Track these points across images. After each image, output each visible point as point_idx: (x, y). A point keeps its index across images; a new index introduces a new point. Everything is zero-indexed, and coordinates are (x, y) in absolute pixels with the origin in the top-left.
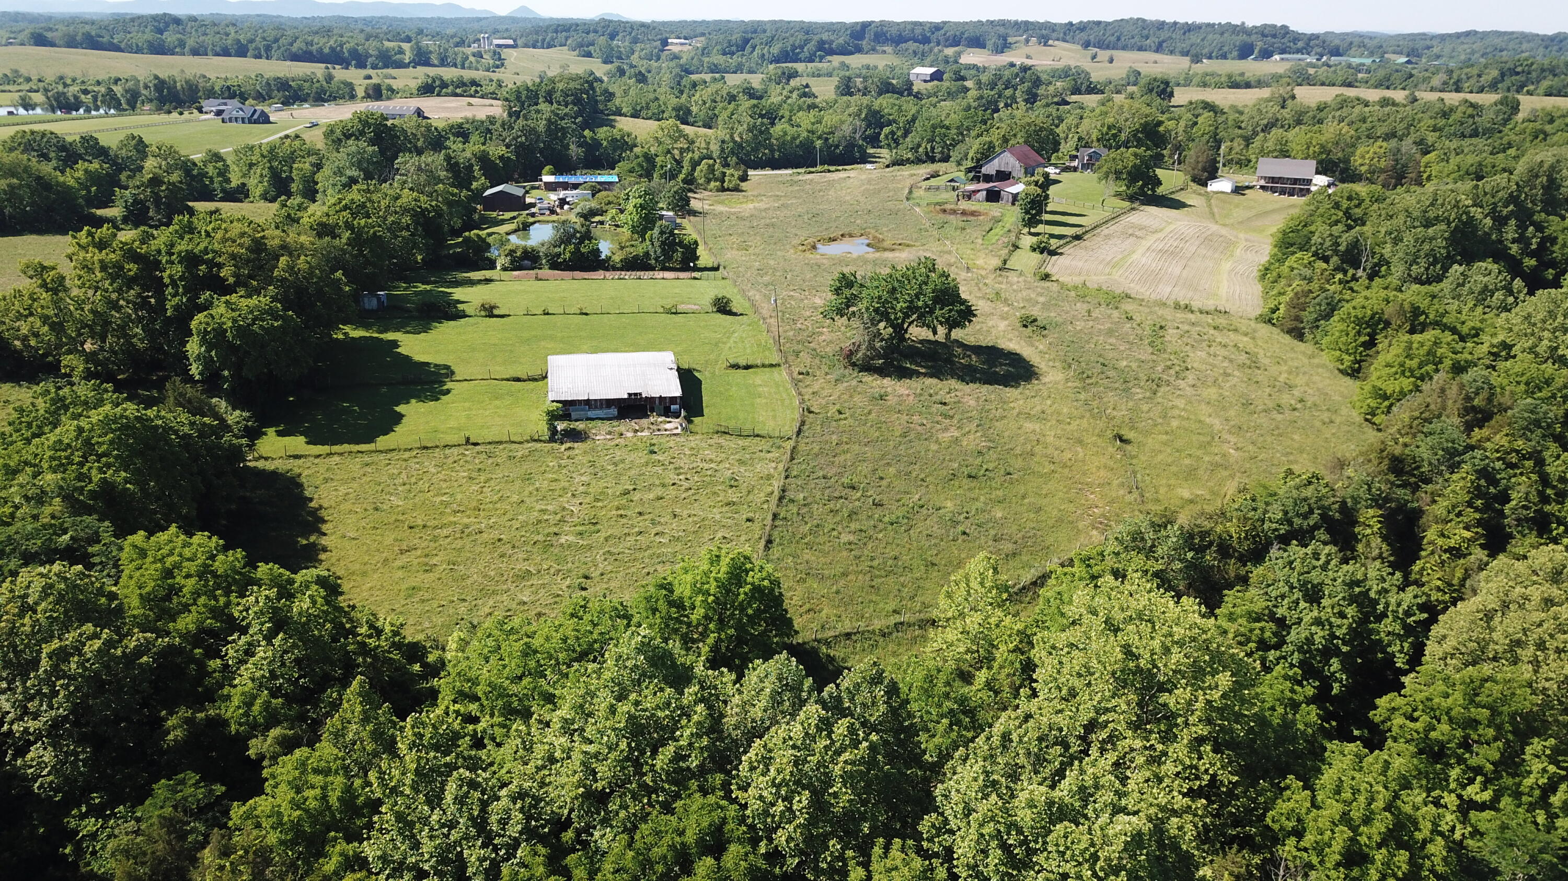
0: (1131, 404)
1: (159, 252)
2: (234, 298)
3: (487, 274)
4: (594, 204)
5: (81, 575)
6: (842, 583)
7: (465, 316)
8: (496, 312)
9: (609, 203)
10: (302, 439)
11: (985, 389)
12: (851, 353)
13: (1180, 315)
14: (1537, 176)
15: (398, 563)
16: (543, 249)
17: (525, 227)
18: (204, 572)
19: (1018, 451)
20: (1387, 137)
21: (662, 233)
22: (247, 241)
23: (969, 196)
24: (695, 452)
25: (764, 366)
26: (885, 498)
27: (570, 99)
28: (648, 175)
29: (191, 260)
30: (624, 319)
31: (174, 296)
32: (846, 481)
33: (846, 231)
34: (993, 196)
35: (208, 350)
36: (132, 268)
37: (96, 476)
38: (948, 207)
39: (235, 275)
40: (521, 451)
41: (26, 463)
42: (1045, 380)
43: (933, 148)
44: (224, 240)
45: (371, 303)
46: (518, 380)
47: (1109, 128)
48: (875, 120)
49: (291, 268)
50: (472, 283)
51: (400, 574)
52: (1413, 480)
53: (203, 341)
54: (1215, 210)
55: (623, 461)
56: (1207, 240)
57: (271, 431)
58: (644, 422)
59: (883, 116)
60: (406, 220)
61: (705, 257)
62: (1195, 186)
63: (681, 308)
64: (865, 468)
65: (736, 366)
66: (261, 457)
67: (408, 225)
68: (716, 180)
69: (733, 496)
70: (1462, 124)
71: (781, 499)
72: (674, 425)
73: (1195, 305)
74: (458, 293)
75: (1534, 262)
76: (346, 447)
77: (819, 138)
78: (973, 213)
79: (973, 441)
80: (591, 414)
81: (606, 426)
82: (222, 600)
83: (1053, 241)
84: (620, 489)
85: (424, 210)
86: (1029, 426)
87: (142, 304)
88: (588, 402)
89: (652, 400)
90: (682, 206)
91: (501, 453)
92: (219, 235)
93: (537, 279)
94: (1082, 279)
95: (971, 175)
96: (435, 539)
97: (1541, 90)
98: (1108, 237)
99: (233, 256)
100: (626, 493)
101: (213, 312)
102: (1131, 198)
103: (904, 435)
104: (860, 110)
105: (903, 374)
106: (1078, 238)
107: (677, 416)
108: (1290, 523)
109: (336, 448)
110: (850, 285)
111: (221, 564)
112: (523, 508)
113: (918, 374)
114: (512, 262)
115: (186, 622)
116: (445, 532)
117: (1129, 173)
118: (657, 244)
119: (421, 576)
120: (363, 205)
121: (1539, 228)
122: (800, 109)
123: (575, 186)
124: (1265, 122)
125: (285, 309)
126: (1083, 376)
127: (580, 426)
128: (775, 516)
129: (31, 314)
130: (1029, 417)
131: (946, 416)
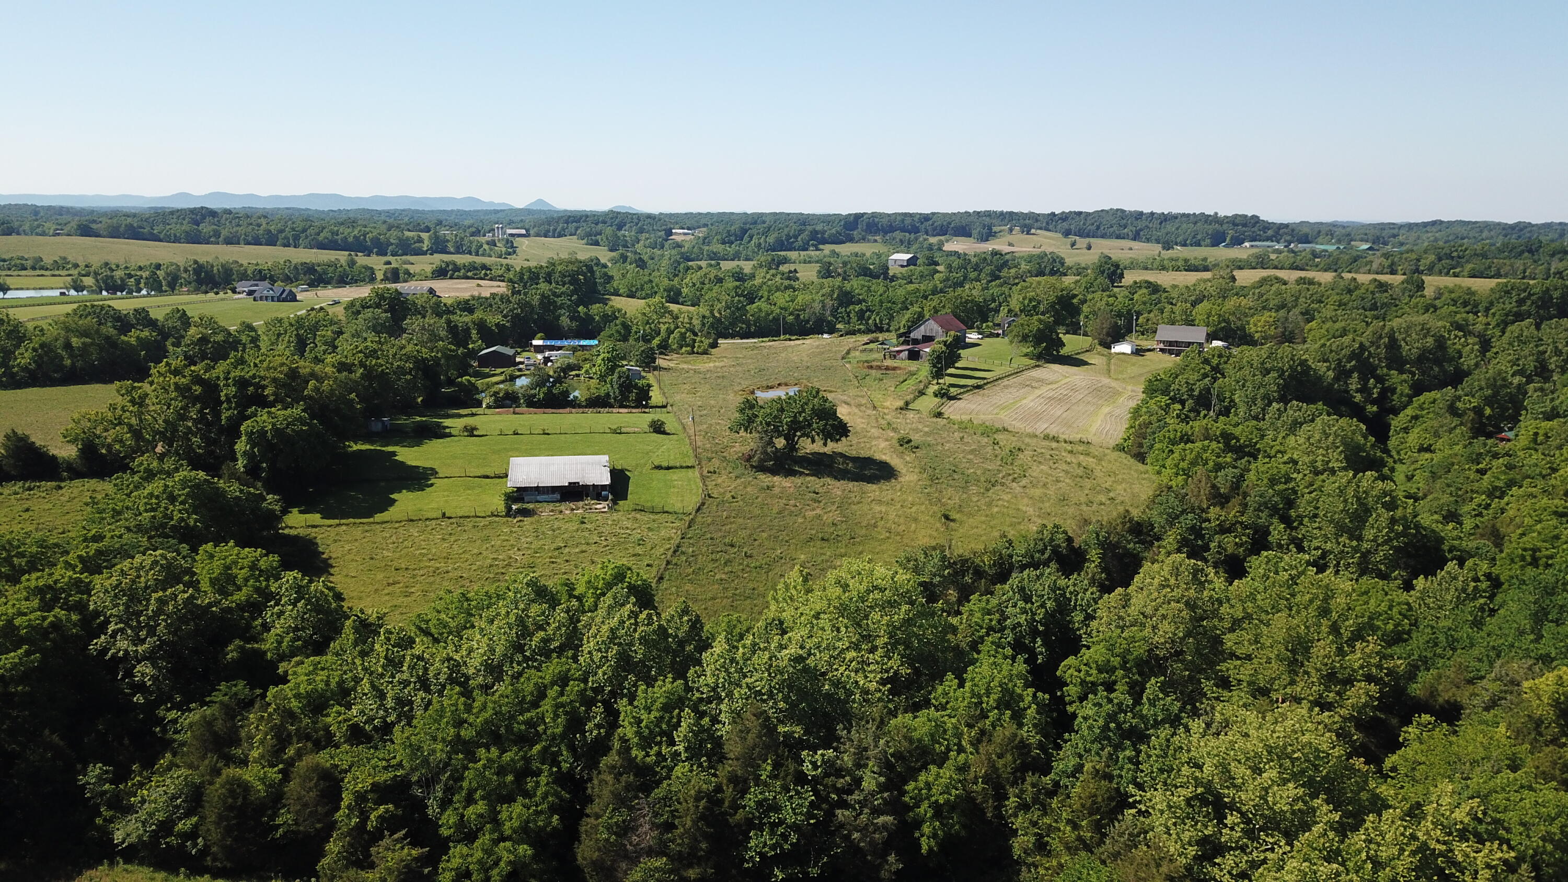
0: (965, 496)
1: (218, 378)
2: (273, 409)
3: (474, 410)
4: (572, 361)
5: (174, 558)
6: (710, 603)
7: (450, 435)
8: (475, 433)
9: (586, 360)
10: (318, 515)
11: (851, 485)
12: (749, 458)
13: (1046, 443)
14: (1381, 337)
15: (386, 591)
16: (522, 391)
17: (513, 378)
18: (253, 567)
19: (864, 524)
20: (1279, 308)
21: (620, 377)
22: (285, 369)
23: (894, 355)
24: (616, 523)
25: (682, 467)
26: (755, 552)
27: (567, 279)
28: (625, 339)
29: (242, 383)
30: (577, 437)
31: (227, 410)
32: (727, 540)
33: (783, 381)
34: (914, 356)
35: (252, 448)
36: (197, 389)
37: (177, 516)
38: (874, 364)
39: (274, 394)
40: (483, 522)
41: (127, 508)
42: (900, 479)
43: (881, 320)
44: (268, 369)
45: (377, 427)
46: (487, 477)
47: (1030, 300)
48: (846, 298)
49: (317, 389)
50: (460, 416)
51: (387, 598)
52: (1149, 539)
53: (250, 440)
54: (1112, 367)
55: (559, 528)
56: (1097, 391)
57: (295, 510)
58: (581, 504)
59: (853, 297)
60: (409, 365)
61: (656, 396)
62: (1100, 348)
63: (623, 430)
64: (743, 533)
65: (659, 468)
66: (287, 527)
67: (411, 369)
68: (687, 346)
69: (639, 550)
70: (1363, 299)
71: (675, 552)
72: (602, 506)
73: (1062, 437)
74: (447, 422)
75: (1375, 408)
76: (352, 520)
77: (791, 314)
78: (894, 369)
79: (832, 515)
80: (539, 498)
81: (551, 506)
82: (264, 584)
83: (952, 390)
84: (554, 546)
85: (424, 360)
86: (877, 508)
87: (202, 419)
88: (537, 489)
89: (586, 487)
90: (648, 361)
91: (469, 524)
92: (265, 364)
93: (514, 413)
94: (968, 417)
95: (902, 339)
96: (414, 576)
97: (1466, 273)
98: (1006, 387)
99: (274, 380)
100: (559, 548)
101: (258, 419)
102: (1039, 357)
103: (779, 513)
104: (833, 291)
105: (790, 473)
106: (978, 387)
107: (606, 499)
108: (1032, 557)
109: (343, 521)
110: (752, 407)
111: (263, 564)
112: (481, 557)
113: (801, 474)
114: (495, 401)
115: (240, 596)
116: (422, 572)
117: (1035, 336)
118: (616, 386)
119: (401, 599)
120: (375, 351)
121: (1380, 380)
122: (778, 289)
123: (560, 348)
124: (1193, 298)
125: (312, 418)
126: (933, 479)
127: (531, 506)
128: (668, 563)
129: (120, 424)
130: (880, 502)
131: (815, 501)
